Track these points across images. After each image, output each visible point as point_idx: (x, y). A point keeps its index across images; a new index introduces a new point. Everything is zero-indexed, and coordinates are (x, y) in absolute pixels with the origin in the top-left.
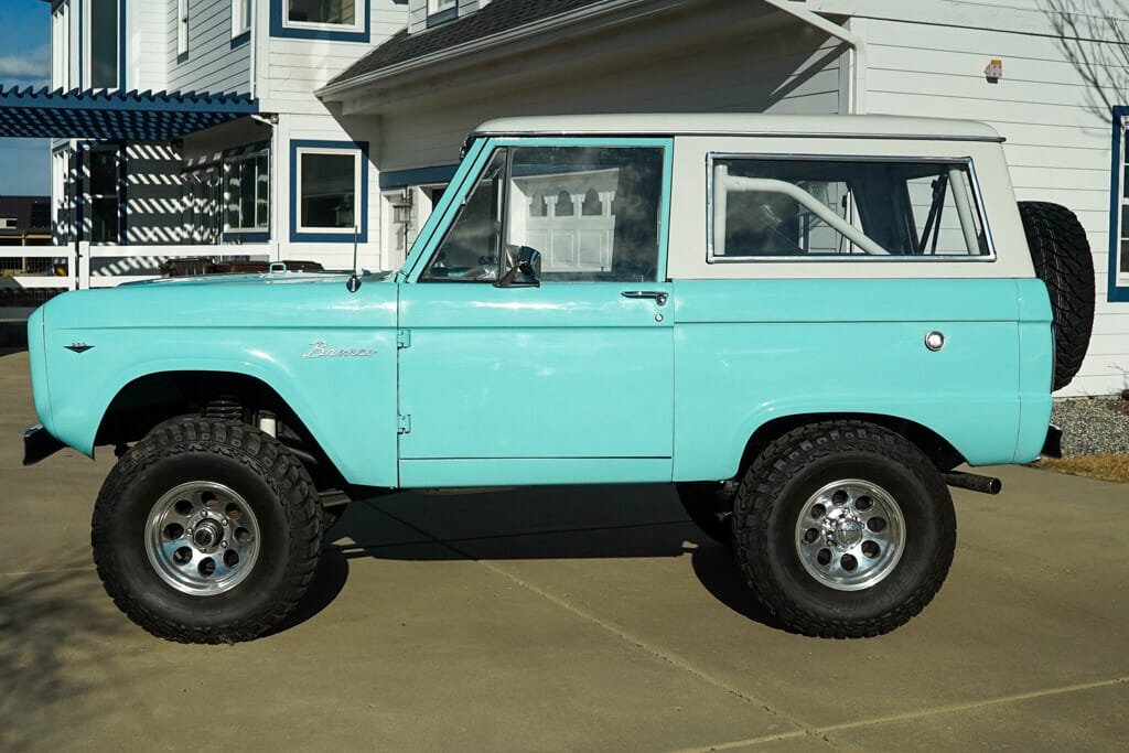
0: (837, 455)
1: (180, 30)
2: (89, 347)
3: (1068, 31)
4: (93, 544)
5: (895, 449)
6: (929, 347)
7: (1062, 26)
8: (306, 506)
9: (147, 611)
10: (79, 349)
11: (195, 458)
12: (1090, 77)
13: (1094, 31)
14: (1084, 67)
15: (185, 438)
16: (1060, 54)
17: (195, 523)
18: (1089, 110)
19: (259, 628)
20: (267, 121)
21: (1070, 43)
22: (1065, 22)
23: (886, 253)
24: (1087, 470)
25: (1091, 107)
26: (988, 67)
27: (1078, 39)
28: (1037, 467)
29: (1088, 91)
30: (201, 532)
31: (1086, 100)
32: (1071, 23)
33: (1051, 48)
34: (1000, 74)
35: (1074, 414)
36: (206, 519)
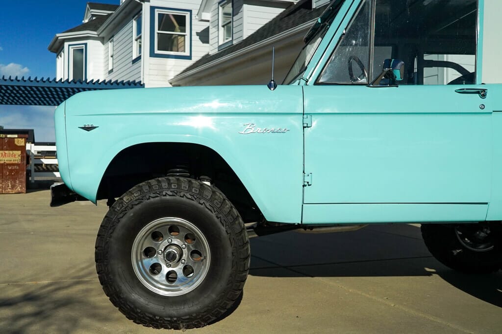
1: (109, 61)
2: (95, 128)
4: (96, 261)
8: (243, 234)
9: (132, 306)
10: (88, 129)
11: (168, 201)
15: (161, 187)
17: (164, 247)
19: (210, 318)
30: (169, 253)
36: (171, 245)
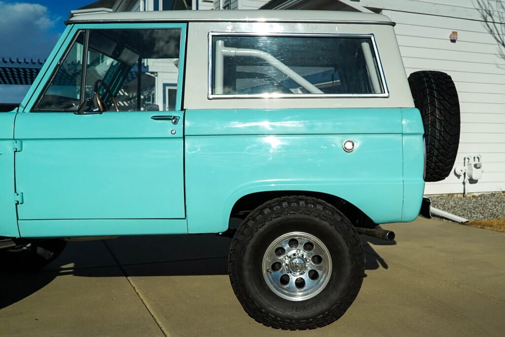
0: (286, 216)
3: (489, 19)
5: (323, 213)
6: (346, 150)
7: (486, 17)
12: (500, 40)
13: (502, 20)
14: (497, 36)
16: (486, 30)
18: (500, 56)
20: (153, 75)
21: (491, 25)
22: (487, 15)
23: (322, 93)
24: (491, 226)
25: (501, 55)
26: (451, 35)
27: (494, 22)
28: (466, 225)
29: (500, 47)
31: (499, 52)
32: (490, 15)
33: (481, 26)
34: (457, 38)
35: (493, 199)
